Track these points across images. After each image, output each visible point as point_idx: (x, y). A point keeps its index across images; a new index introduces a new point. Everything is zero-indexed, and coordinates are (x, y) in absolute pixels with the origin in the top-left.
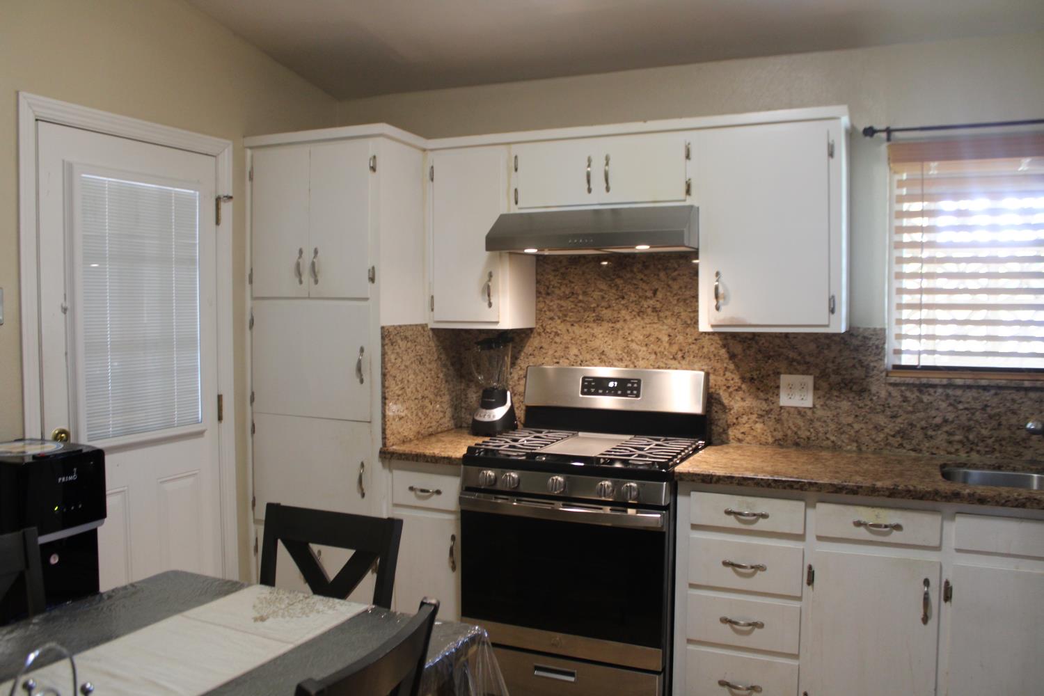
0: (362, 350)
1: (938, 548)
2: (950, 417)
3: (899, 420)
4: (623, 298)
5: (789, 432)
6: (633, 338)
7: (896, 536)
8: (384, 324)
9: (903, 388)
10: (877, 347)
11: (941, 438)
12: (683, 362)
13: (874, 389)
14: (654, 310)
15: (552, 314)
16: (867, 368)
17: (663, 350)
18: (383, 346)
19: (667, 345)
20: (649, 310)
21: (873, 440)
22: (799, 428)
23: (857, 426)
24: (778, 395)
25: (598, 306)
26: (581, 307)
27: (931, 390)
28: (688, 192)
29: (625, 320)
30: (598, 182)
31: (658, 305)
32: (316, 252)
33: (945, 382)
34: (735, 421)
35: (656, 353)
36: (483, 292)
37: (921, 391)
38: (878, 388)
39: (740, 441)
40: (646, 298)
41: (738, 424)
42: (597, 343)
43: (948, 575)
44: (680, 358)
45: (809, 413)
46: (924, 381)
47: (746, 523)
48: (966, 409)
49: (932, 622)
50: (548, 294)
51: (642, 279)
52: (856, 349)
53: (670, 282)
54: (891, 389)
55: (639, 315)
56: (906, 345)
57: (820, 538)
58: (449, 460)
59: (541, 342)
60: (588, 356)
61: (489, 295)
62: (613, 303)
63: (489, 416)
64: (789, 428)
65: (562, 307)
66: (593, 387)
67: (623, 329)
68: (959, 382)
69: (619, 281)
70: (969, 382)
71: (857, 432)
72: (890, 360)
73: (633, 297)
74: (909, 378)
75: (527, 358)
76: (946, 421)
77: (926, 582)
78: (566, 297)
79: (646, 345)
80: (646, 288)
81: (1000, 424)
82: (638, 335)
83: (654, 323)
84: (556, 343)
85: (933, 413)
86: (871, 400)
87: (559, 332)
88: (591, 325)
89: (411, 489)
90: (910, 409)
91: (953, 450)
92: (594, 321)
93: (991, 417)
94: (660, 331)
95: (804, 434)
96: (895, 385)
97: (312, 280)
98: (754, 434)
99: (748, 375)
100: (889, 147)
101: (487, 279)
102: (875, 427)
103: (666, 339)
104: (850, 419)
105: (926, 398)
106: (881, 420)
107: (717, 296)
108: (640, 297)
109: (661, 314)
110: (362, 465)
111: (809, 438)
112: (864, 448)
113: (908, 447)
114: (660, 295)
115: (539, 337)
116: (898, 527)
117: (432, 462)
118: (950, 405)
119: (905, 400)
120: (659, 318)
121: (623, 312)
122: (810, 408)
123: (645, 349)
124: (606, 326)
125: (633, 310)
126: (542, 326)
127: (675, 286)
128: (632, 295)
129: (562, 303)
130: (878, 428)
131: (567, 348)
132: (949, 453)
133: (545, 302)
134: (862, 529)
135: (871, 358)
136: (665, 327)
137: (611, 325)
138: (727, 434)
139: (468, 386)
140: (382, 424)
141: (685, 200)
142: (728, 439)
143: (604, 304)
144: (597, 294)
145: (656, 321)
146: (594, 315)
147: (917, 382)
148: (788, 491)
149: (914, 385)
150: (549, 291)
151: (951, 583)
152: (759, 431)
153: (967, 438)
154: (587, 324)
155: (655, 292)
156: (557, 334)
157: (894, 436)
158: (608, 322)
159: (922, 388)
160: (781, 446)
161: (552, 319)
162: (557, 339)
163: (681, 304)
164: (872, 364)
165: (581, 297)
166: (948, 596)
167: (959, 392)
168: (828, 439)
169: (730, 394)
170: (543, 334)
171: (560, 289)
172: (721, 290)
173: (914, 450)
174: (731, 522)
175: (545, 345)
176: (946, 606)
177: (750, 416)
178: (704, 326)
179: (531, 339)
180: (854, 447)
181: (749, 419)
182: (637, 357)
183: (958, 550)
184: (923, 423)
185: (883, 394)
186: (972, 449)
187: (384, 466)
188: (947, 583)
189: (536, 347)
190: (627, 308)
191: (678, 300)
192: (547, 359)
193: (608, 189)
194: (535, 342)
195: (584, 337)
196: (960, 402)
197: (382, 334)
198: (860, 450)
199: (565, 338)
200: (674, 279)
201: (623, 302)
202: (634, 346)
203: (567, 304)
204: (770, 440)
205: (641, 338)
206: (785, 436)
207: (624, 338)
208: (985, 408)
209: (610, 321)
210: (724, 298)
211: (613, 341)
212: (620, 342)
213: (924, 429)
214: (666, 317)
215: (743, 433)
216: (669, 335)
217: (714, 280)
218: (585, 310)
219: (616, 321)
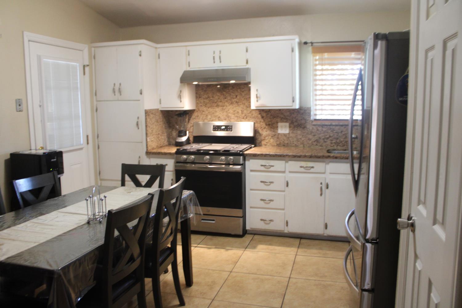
0: (138, 118)
1: (324, 173)
2: (331, 135)
3: (316, 137)
4: (226, 98)
5: (281, 142)
7: (312, 170)
8: (145, 109)
9: (317, 126)
10: (308, 113)
11: (329, 142)
12: (247, 120)
13: (308, 127)
14: (236, 102)
15: (201, 104)
16: (305, 120)
17: (239, 116)
18: (146, 116)
19: (241, 114)
20: (235, 102)
21: (308, 143)
22: (285, 140)
23: (303, 139)
24: (277, 129)
25: (217, 101)
27: (326, 127)
28: (247, 63)
29: (227, 106)
30: (217, 59)
31: (238, 101)
32: (120, 84)
33: (330, 124)
34: (264, 139)
35: (237, 117)
36: (178, 97)
37: (322, 127)
38: (309, 127)
39: (266, 145)
40: (234, 98)
42: (217, 114)
43: (327, 181)
44: (245, 118)
45: (288, 135)
46: (323, 124)
47: (267, 169)
48: (336, 132)
49: (323, 195)
51: (232, 92)
52: (302, 114)
54: (313, 126)
55: (231, 104)
56: (318, 112)
57: (290, 172)
58: (170, 154)
60: (214, 119)
61: (180, 98)
62: (222, 100)
63: (181, 140)
64: (281, 140)
65: (205, 102)
66: (217, 128)
67: (226, 109)
68: (334, 124)
69: (224, 93)
70: (337, 124)
71: (303, 141)
72: (312, 118)
73: (229, 98)
74: (319, 123)
75: (193, 120)
76: (330, 136)
77: (321, 184)
78: (206, 98)
80: (233, 95)
82: (231, 111)
83: (237, 107)
84: (203, 114)
85: (326, 134)
86: (307, 130)
90: (319, 133)
92: (216, 106)
93: (343, 135)
94: (238, 109)
95: (286, 142)
96: (314, 125)
97: (119, 94)
98: (270, 143)
99: (268, 123)
100: (312, 48)
101: (179, 93)
103: (240, 112)
104: (301, 137)
105: (324, 129)
106: (310, 137)
107: (257, 97)
108: (232, 98)
109: (239, 104)
110: (140, 157)
111: (288, 143)
112: (305, 146)
113: (319, 145)
114: (238, 97)
116: (313, 167)
117: (164, 154)
118: (331, 131)
119: (318, 130)
120: (238, 105)
121: (226, 103)
123: (233, 115)
124: (220, 108)
125: (229, 103)
127: (243, 94)
129: (205, 100)
130: (309, 139)
131: (207, 116)
132: (331, 146)
134: (302, 169)
135: (307, 117)
136: (240, 108)
137: (222, 108)
139: (172, 130)
140: (146, 143)
141: (246, 66)
142: (262, 144)
143: (219, 100)
144: (217, 97)
145: (237, 106)
146: (216, 104)
147: (321, 124)
148: (280, 158)
150: (200, 96)
152: (272, 141)
153: (336, 141)
154: (214, 108)
155: (236, 96)
156: (203, 111)
157: (314, 142)
159: (323, 126)
160: (279, 146)
161: (201, 106)
162: (204, 113)
163: (245, 100)
164: (307, 119)
165: (211, 98)
166: (327, 187)
167: (334, 127)
168: (294, 143)
169: (262, 130)
170: (198, 111)
171: (204, 95)
172: (258, 95)
173: (321, 146)
174: (263, 168)
175: (199, 115)
176: (327, 190)
177: (269, 137)
178: (253, 107)
180: (302, 146)
182: (231, 118)
183: (330, 173)
184: (323, 137)
185: (311, 128)
186: (338, 145)
187: (147, 157)
188: (327, 183)
191: (244, 99)
192: (200, 120)
193: (220, 62)
194: (195, 114)
195: (213, 112)
196: (334, 130)
197: (145, 112)
198: (304, 146)
199: (206, 112)
200: (243, 92)
201: (226, 100)
202: (230, 115)
203: (207, 101)
204: (275, 144)
205: (232, 112)
206: (280, 143)
207: (226, 112)
208: (342, 132)
209: (221, 106)
210: (260, 98)
211: (223, 113)
212: (225, 113)
213: (323, 139)
214: (240, 105)
215: (267, 142)
216: (242, 111)
217: (256, 91)
218: (213, 102)
219: (224, 106)
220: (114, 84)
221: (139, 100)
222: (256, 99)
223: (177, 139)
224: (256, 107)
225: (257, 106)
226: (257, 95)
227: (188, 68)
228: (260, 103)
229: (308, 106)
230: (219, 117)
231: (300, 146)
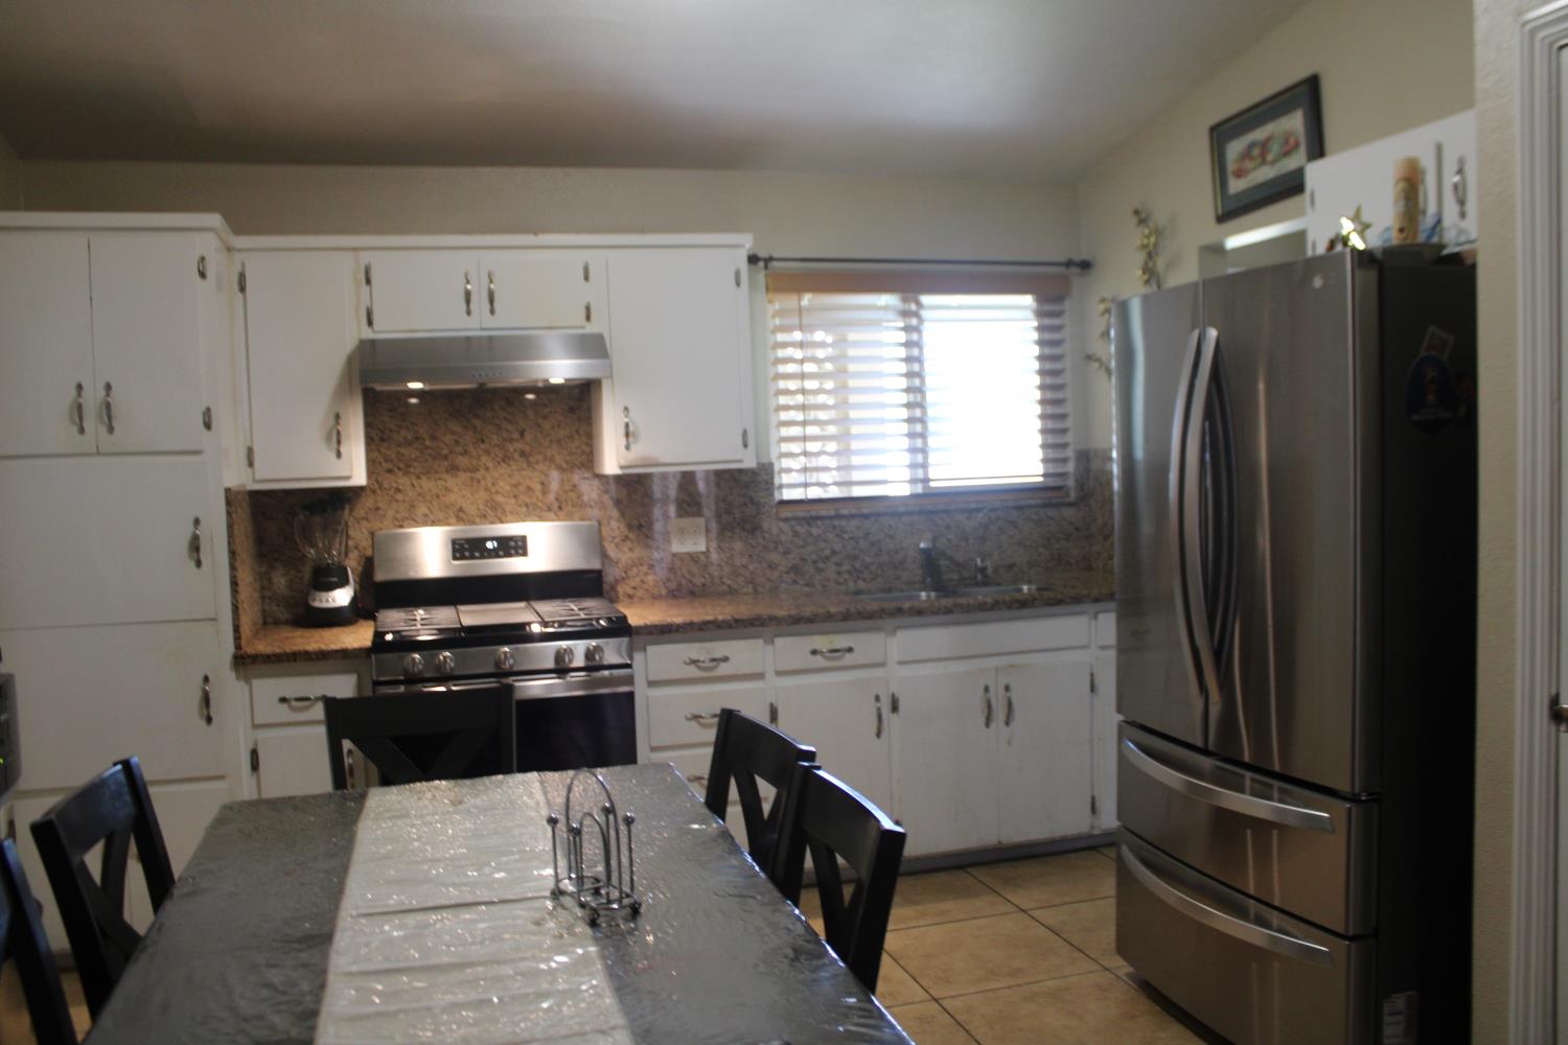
0: (197, 522)
1: (882, 665)
2: (838, 547)
3: (791, 556)
4: (483, 441)
5: (684, 582)
6: (498, 488)
7: (848, 659)
8: (228, 484)
9: (793, 523)
10: (767, 482)
11: (831, 570)
12: (561, 513)
13: (765, 526)
14: (523, 454)
15: (390, 466)
16: (757, 505)
17: (535, 500)
18: (229, 514)
19: (539, 494)
20: (516, 456)
21: (769, 580)
22: (693, 575)
23: (751, 567)
24: (669, 541)
25: (451, 452)
26: (430, 455)
27: (819, 523)
28: (588, 318)
29: (487, 469)
30: (480, 302)
31: (527, 449)
32: (108, 387)
33: (832, 513)
34: (624, 575)
35: (527, 506)
36: (328, 439)
37: (809, 524)
38: (771, 526)
39: (630, 597)
40: (511, 440)
41: (628, 577)
42: (452, 498)
43: (894, 688)
44: (559, 507)
45: (703, 558)
46: (813, 513)
47: (708, 670)
48: (851, 538)
49: (884, 735)
50: (383, 440)
51: (505, 419)
52: (746, 486)
53: (540, 421)
54: (781, 524)
55: (504, 461)
56: (785, 479)
57: (779, 673)
59: (376, 501)
60: (441, 515)
61: (339, 442)
62: (471, 449)
63: (327, 601)
64: (684, 576)
65: (403, 455)
66: (468, 549)
67: (484, 479)
68: (845, 512)
69: (476, 422)
70: (854, 511)
71: (752, 572)
72: (777, 497)
73: (495, 439)
74: (800, 512)
75: (359, 523)
76: (834, 552)
77: (877, 698)
78: (409, 443)
79: (515, 497)
80: (510, 427)
81: (881, 551)
82: (504, 486)
83: (524, 470)
84: (397, 501)
85: (823, 545)
86: (764, 538)
87: (401, 487)
88: (443, 476)
89: (283, 700)
90: (801, 543)
91: (841, 580)
92: (447, 472)
93: (872, 544)
94: (531, 478)
95: (698, 581)
96: (786, 520)
97: (103, 429)
98: (646, 586)
99: (636, 522)
100: (766, 275)
101: (332, 421)
102: (770, 566)
103: (538, 487)
104: (745, 560)
105: (815, 531)
106: (774, 557)
107: (627, 435)
108: (504, 440)
109: (532, 459)
110: (206, 679)
111: (704, 585)
112: (760, 589)
114: (528, 437)
115: (373, 496)
116: (850, 650)
117: (318, 659)
118: (837, 535)
119: (796, 534)
120: (528, 462)
121: (484, 459)
122: (703, 553)
123: (513, 501)
124: (463, 476)
125: (497, 456)
126: (377, 481)
127: (547, 425)
128: (495, 437)
129: (403, 451)
130: (772, 566)
131: (413, 506)
132: (840, 583)
133: (379, 451)
134: (818, 658)
135: (761, 494)
136: (537, 474)
137: (469, 474)
138: (616, 591)
139: (272, 568)
140: (234, 619)
141: (582, 327)
142: (618, 597)
143: (459, 449)
144: (448, 439)
145: (525, 465)
146: (446, 463)
147: (807, 515)
149: (804, 519)
150: (385, 436)
151: (897, 694)
152: (651, 583)
153: (853, 567)
154: (437, 476)
155: (522, 434)
156: (398, 490)
157: (788, 573)
158: (465, 471)
159: (811, 521)
160: (675, 597)
161: (390, 471)
162: (399, 497)
163: (554, 446)
164: (762, 501)
165: (428, 443)
166: (895, 708)
167: (844, 522)
168: (723, 583)
169: (617, 546)
170: (379, 492)
171: (399, 432)
172: (631, 428)
173: (807, 585)
174: (693, 672)
175: (382, 505)
176: (894, 717)
177: (640, 568)
179: (363, 499)
180: (750, 589)
181: (639, 571)
182: (504, 512)
183: (901, 663)
184: (814, 557)
185: (775, 530)
186: (858, 578)
188: (893, 696)
189: (370, 509)
190: (488, 453)
191: (550, 441)
192: (386, 523)
193: (492, 312)
194: (368, 502)
195: (435, 491)
196: (846, 532)
197: (226, 498)
198: (756, 591)
199: (410, 493)
200: (545, 417)
201: (483, 446)
202: (500, 499)
203: (407, 452)
204: (664, 592)
205: (508, 487)
206: (680, 585)
207: (487, 489)
208: (867, 535)
209: (467, 470)
210: (634, 436)
211: (472, 494)
212: (482, 494)
213: (814, 562)
214: (537, 462)
215: (634, 588)
216: (542, 484)
217: (623, 415)
218: (434, 458)
219: (475, 470)
220: (80, 387)
221: (198, 452)
222: (623, 441)
223: (314, 600)
224: (622, 467)
225: (623, 463)
226: (627, 425)
227: (369, 330)
228: (639, 451)
229: (765, 461)
230: (461, 509)
231: (745, 590)
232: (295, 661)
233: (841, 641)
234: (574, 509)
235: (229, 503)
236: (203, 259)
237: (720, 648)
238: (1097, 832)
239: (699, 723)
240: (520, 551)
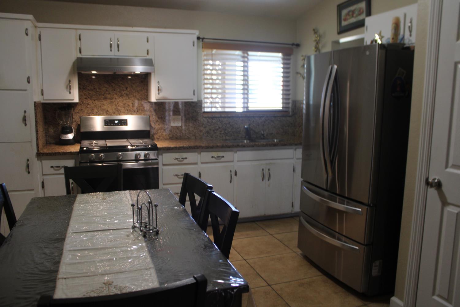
0: (25, 112)
1: (233, 161)
2: (220, 126)
3: (207, 128)
4: (115, 90)
6: (119, 105)
7: (223, 159)
8: (35, 101)
9: (208, 118)
10: (200, 106)
11: (218, 133)
12: (138, 113)
13: (199, 119)
14: (127, 95)
15: (86, 97)
16: (197, 113)
17: (130, 109)
18: (35, 110)
19: (132, 107)
20: (125, 95)
21: (200, 135)
22: (177, 133)
23: (195, 131)
24: (170, 122)
25: (105, 93)
26: (98, 94)
27: (215, 119)
28: (148, 54)
29: (116, 99)
30: (115, 47)
31: (128, 93)
33: (219, 116)
34: (156, 132)
35: (128, 110)
36: (67, 88)
37: (212, 119)
38: (201, 119)
39: (158, 139)
40: (123, 90)
41: (157, 133)
42: (105, 107)
43: (236, 168)
45: (180, 128)
46: (214, 116)
47: (181, 162)
48: (225, 124)
49: (232, 182)
50: (84, 89)
51: (122, 83)
52: (194, 106)
53: (132, 85)
54: (204, 119)
55: (121, 97)
57: (202, 163)
58: (71, 153)
59: (82, 107)
60: (101, 112)
61: (70, 89)
62: (111, 92)
63: (66, 137)
64: (174, 133)
65: (90, 94)
66: (109, 123)
67: (115, 101)
68: (223, 116)
69: (113, 84)
70: (226, 116)
71: (195, 133)
72: (203, 110)
73: (118, 90)
74: (210, 115)
75: (76, 114)
76: (219, 128)
77: (231, 171)
78: (92, 90)
79: (124, 107)
80: (123, 86)
81: (233, 128)
82: (121, 104)
83: (127, 99)
84: (88, 108)
85: (216, 125)
86: (199, 123)
87: (89, 103)
88: (102, 100)
89: (52, 167)
90: (210, 124)
91: (221, 136)
92: (104, 99)
93: (231, 125)
94: (129, 102)
95: (179, 135)
96: (205, 117)
98: (163, 136)
99: (160, 116)
100: (202, 43)
101: (68, 82)
102: (200, 131)
103: (131, 105)
104: (193, 129)
105: (214, 121)
106: (202, 128)
107: (159, 90)
108: (121, 90)
109: (129, 96)
110: (28, 160)
111: (180, 136)
112: (197, 138)
113: (210, 136)
114: (129, 89)
115: (80, 106)
116: (223, 157)
118: (220, 123)
119: (208, 122)
120: (128, 97)
121: (115, 96)
122: (180, 126)
123: (123, 109)
124: (108, 101)
125: (119, 95)
126: (82, 101)
128: (118, 89)
129: (90, 92)
130: (201, 131)
131: (93, 109)
133: (83, 92)
134: (214, 159)
135: (198, 109)
136: (131, 101)
137: (110, 100)
138: (154, 137)
140: (37, 142)
141: (146, 57)
142: (154, 139)
143: (107, 92)
144: (104, 89)
145: (127, 98)
146: (103, 97)
147: (212, 116)
148: (193, 150)
149: (211, 117)
150: (85, 88)
151: (236, 170)
152: (164, 135)
153: (225, 132)
154: (101, 100)
155: (127, 88)
156: (88, 104)
157: (205, 133)
158: (109, 99)
159: (213, 118)
160: (172, 139)
161: (86, 98)
162: (89, 106)
164: (199, 111)
165: (98, 90)
166: (236, 174)
167: (223, 119)
168: (186, 136)
169: (154, 123)
170: (82, 105)
171: (89, 87)
173: (211, 137)
174: (176, 162)
175: (83, 109)
176: (235, 177)
177: (161, 130)
178: (153, 100)
179: (77, 107)
180: (194, 137)
181: (161, 131)
182: (121, 112)
183: (238, 161)
184: (213, 129)
185: (202, 120)
186: (226, 135)
187: (38, 160)
188: (235, 171)
189: (79, 110)
190: (116, 94)
191: (135, 91)
192: (84, 114)
193: (118, 50)
194: (79, 107)
195: (100, 105)
196: (223, 122)
197: (35, 105)
198: (196, 138)
199: (92, 105)
200: (134, 84)
201: (115, 92)
202: (119, 108)
203: (91, 93)
204: (168, 138)
205: (122, 105)
206: (173, 136)
207: (115, 105)
208: (229, 123)
209: (110, 99)
210: (161, 90)
211: (111, 106)
212: (114, 107)
213: (213, 130)
214: (131, 97)
215: (159, 136)
216: (132, 104)
217: (157, 84)
218: (100, 95)
219: (112, 99)
221: (26, 90)
222: (157, 92)
223: (62, 137)
224: (157, 100)
225: (157, 98)
226: (159, 87)
227: (80, 55)
228: (162, 95)
229: (200, 99)
230: (107, 111)
231: (192, 138)
232: (56, 155)
233: (221, 154)
234: (142, 112)
235: (35, 106)
236: (27, 29)
237: (185, 155)
238: (293, 212)
239: (178, 177)
240: (125, 124)
